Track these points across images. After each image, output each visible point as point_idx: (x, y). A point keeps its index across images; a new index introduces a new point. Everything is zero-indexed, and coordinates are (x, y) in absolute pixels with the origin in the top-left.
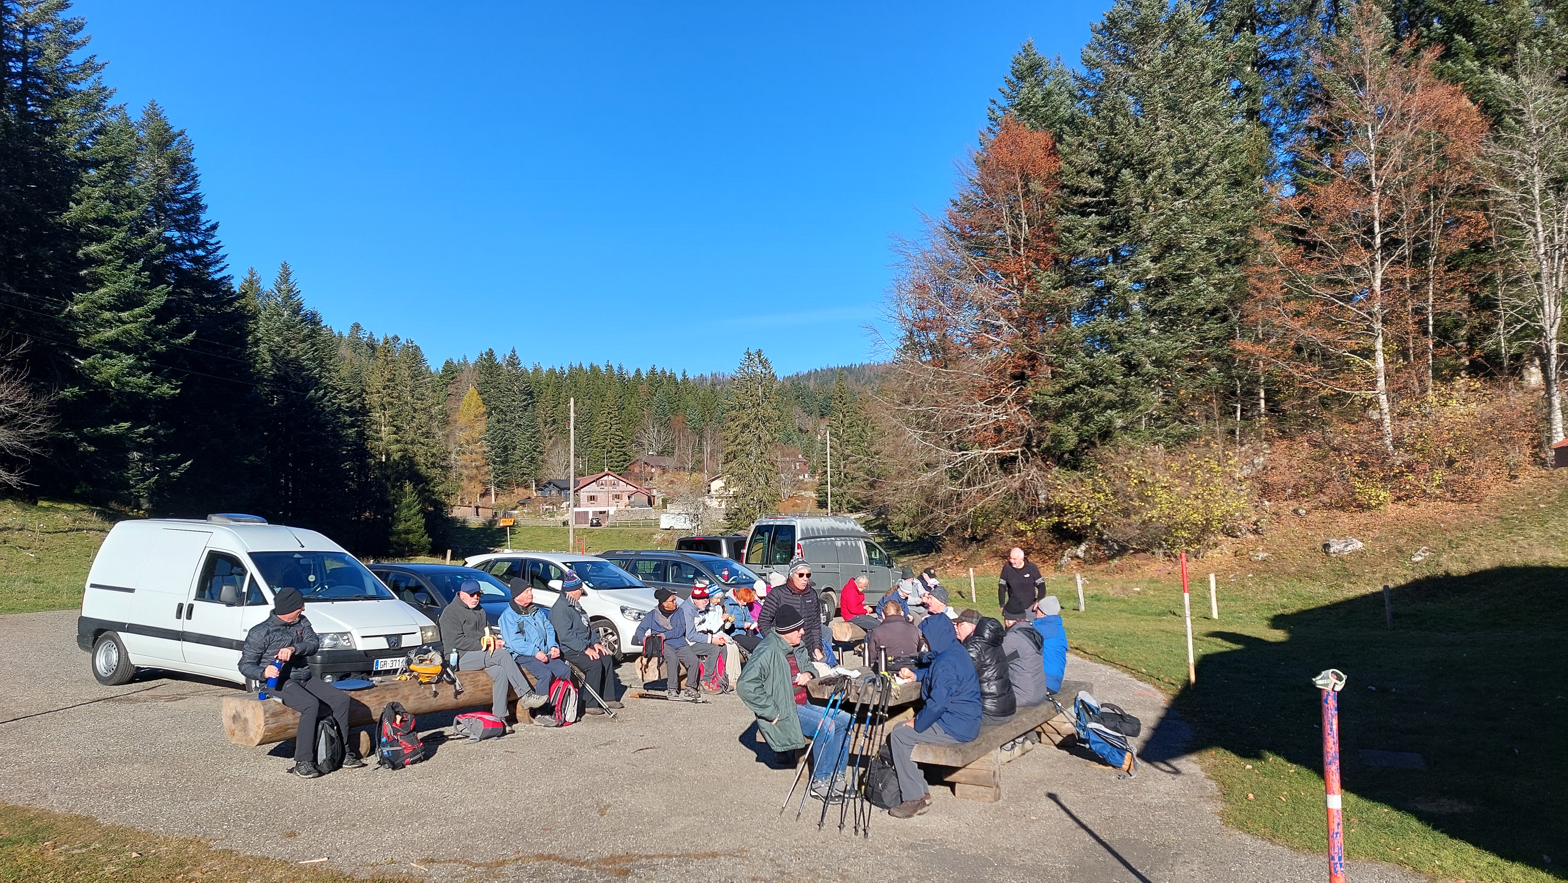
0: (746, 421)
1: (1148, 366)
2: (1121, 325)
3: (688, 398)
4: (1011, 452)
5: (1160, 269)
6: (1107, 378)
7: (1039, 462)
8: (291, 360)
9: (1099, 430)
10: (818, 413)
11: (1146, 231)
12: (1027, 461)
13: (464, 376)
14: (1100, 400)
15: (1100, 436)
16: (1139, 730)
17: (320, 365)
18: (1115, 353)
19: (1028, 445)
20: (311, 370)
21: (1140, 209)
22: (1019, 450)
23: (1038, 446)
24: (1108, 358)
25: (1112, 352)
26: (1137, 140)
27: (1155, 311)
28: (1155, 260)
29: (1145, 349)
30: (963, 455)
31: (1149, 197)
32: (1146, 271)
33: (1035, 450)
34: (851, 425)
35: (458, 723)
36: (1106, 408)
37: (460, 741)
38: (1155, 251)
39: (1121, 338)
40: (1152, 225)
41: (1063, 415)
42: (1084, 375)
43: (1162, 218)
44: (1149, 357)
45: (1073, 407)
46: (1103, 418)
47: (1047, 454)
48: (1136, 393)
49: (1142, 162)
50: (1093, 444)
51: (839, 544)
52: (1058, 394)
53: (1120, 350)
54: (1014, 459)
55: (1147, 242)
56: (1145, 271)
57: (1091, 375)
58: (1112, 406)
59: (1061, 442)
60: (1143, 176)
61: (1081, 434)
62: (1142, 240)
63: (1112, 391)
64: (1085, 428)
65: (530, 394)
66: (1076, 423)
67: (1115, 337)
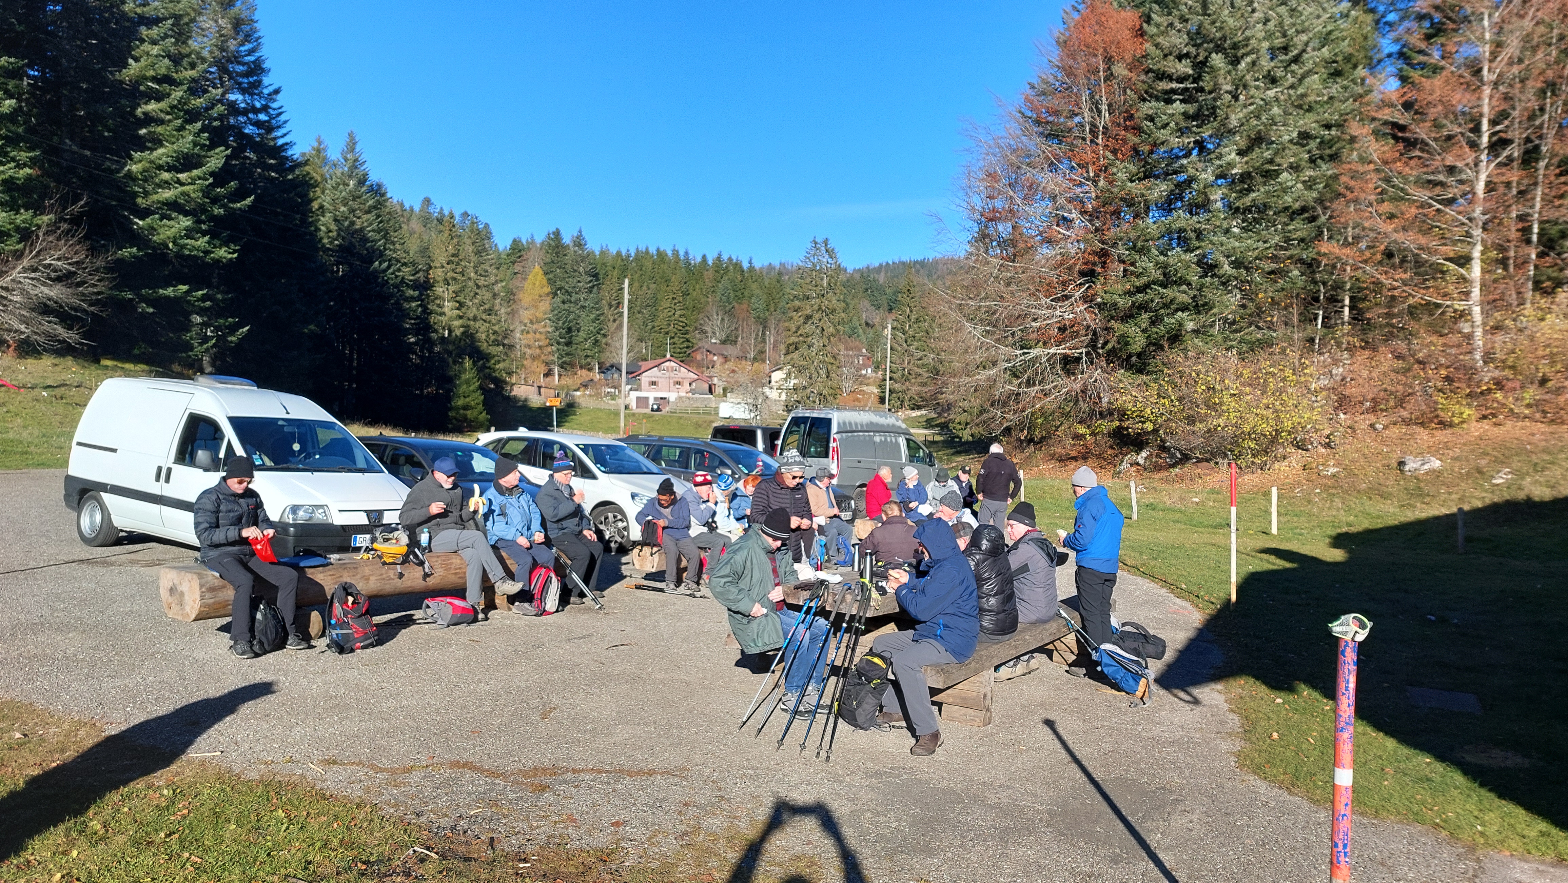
0: (809, 312)
1: (1226, 267)
2: (1199, 222)
3: (754, 286)
4: (1076, 353)
5: (1247, 163)
6: (1181, 278)
7: (1104, 364)
8: (356, 231)
9: (1168, 332)
10: (886, 307)
11: (1234, 121)
12: (1092, 363)
13: (531, 255)
14: (1172, 301)
15: (1168, 339)
16: (1163, 653)
17: (384, 237)
18: (1192, 251)
19: (1093, 344)
20: (376, 241)
21: (1228, 97)
22: (1084, 350)
23: (1103, 348)
24: (1183, 257)
25: (1189, 250)
26: (1231, 22)
27: (1238, 209)
28: (1241, 153)
29: (1223, 248)
30: (1024, 354)
31: (1241, 84)
32: (1231, 165)
33: (1101, 351)
34: (918, 320)
35: (428, 607)
36: (1177, 310)
37: (426, 626)
38: (1243, 143)
39: (1199, 234)
40: (1241, 115)
41: (1131, 316)
42: (1158, 275)
43: (1252, 108)
44: (1228, 257)
45: (1143, 307)
46: (1173, 321)
47: (1112, 356)
48: (1209, 295)
49: (1235, 46)
50: (1162, 348)
51: (877, 439)
52: (1129, 293)
53: (1198, 248)
54: (1078, 360)
55: (1234, 133)
56: (1229, 164)
57: (1165, 275)
58: (1184, 308)
59: (1127, 344)
60: (1235, 61)
61: (1149, 336)
62: (1229, 131)
63: (1185, 292)
64: (1155, 330)
65: (596, 276)
66: (1144, 326)
67: (1193, 235)
